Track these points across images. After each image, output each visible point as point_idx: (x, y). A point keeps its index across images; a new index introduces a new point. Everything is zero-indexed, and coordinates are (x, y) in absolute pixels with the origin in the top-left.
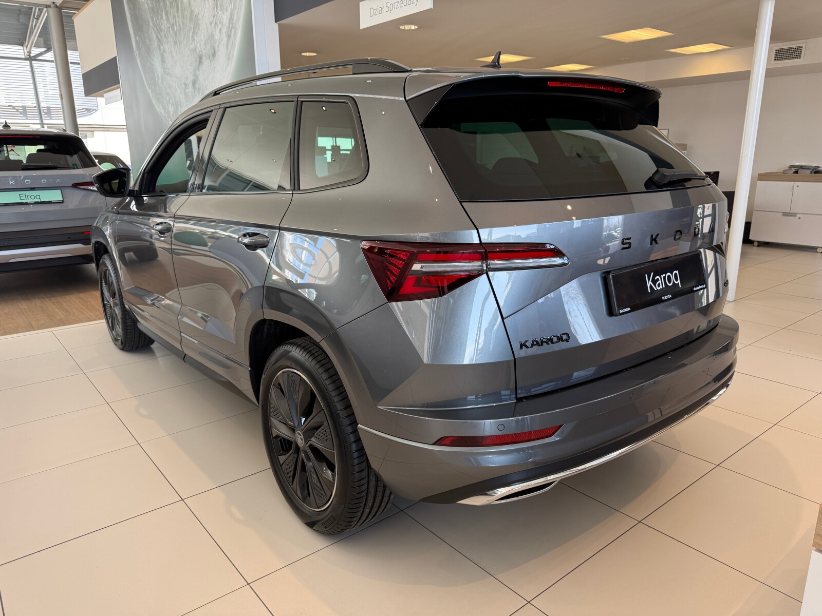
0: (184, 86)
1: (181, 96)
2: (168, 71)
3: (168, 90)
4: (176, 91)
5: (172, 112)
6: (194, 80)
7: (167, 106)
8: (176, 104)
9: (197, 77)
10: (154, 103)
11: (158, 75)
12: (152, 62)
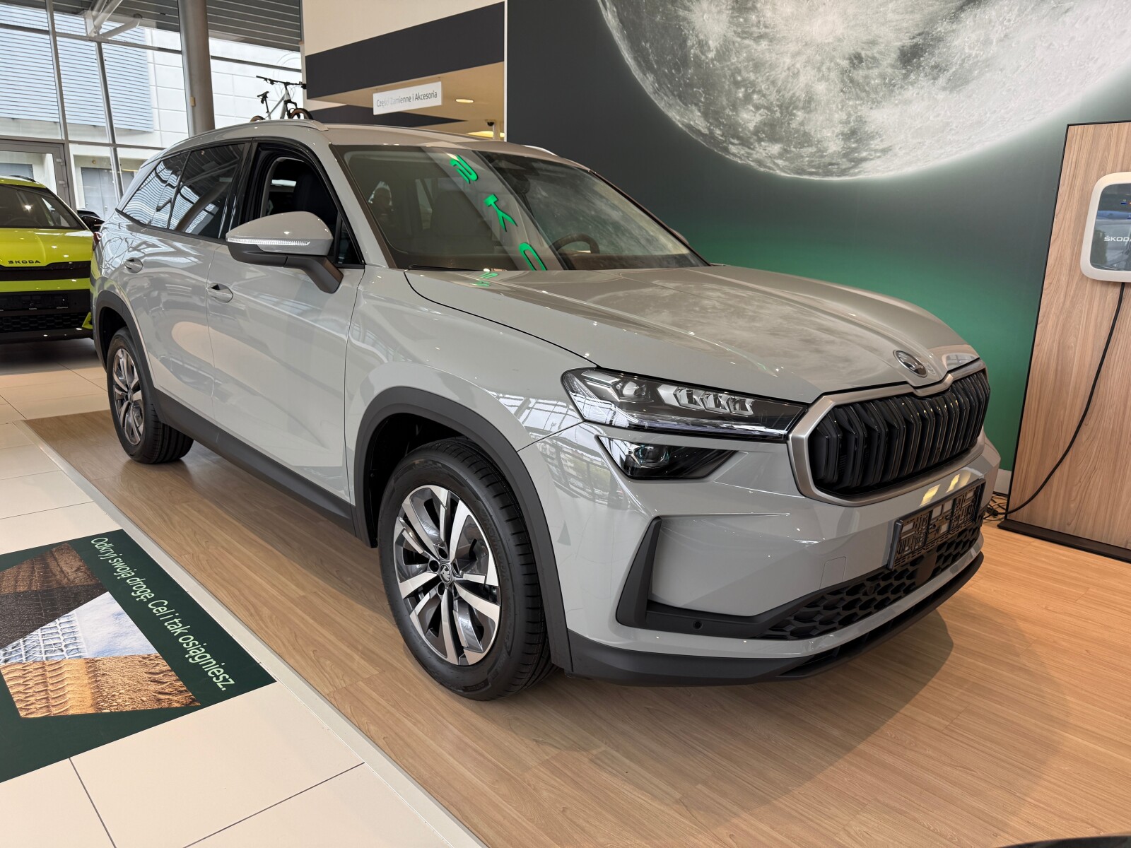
0: (845, 64)
1: (821, 88)
2: (763, 30)
3: (752, 76)
4: (796, 75)
5: (751, 126)
6: (916, 45)
7: (728, 111)
8: (780, 106)
9: (939, 39)
10: (661, 105)
11: (702, 45)
12: (681, 13)
